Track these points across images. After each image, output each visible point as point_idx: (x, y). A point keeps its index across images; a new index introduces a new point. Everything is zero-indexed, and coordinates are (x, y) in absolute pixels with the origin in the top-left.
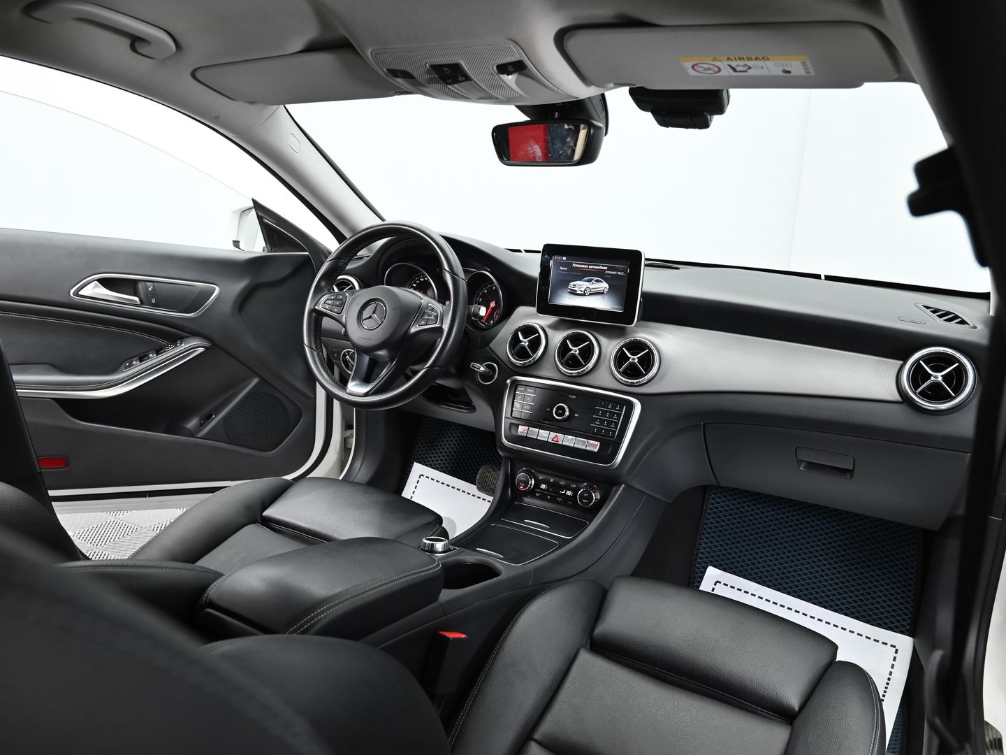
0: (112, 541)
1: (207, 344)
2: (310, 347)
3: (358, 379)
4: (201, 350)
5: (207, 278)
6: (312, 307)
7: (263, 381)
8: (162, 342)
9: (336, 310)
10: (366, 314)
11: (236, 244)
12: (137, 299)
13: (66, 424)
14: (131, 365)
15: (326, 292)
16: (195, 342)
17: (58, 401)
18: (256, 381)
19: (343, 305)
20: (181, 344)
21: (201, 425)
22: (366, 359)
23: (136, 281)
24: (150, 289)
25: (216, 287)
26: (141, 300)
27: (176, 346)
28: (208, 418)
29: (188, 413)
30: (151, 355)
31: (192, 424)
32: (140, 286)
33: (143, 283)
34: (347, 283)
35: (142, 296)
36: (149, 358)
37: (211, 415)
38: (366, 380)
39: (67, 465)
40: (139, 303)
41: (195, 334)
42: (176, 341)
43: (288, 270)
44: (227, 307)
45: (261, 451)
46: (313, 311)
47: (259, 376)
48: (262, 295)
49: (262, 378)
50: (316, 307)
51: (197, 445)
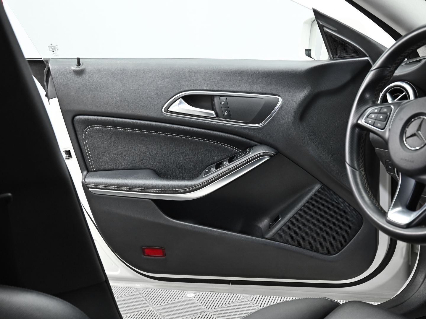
0: (220, 306)
1: (271, 152)
2: (352, 166)
3: (402, 205)
4: (267, 158)
5: (272, 89)
6: (355, 122)
7: (324, 186)
8: (235, 150)
9: (379, 125)
10: (410, 131)
11: (308, 53)
12: (213, 112)
13: (161, 221)
14: (209, 172)
15: (370, 104)
16: (260, 150)
17: (155, 201)
18: (318, 187)
19: (386, 119)
20: (249, 152)
21: (270, 227)
22: (412, 182)
23: (212, 97)
24: (223, 103)
25: (280, 98)
26: (216, 113)
27: (245, 155)
28: (275, 220)
29: (260, 213)
30: (225, 162)
31: (264, 224)
32: (216, 100)
33: (218, 98)
34: (400, 90)
35: (217, 110)
36: (223, 165)
37: (278, 218)
38: (411, 207)
39: (164, 255)
40: (215, 116)
41: (262, 143)
42: (246, 149)
43: (347, 77)
44: (289, 117)
45: (323, 254)
46: (356, 126)
47: (321, 182)
48: (323, 103)
49: (323, 184)
50: (359, 122)
51: (266, 244)
